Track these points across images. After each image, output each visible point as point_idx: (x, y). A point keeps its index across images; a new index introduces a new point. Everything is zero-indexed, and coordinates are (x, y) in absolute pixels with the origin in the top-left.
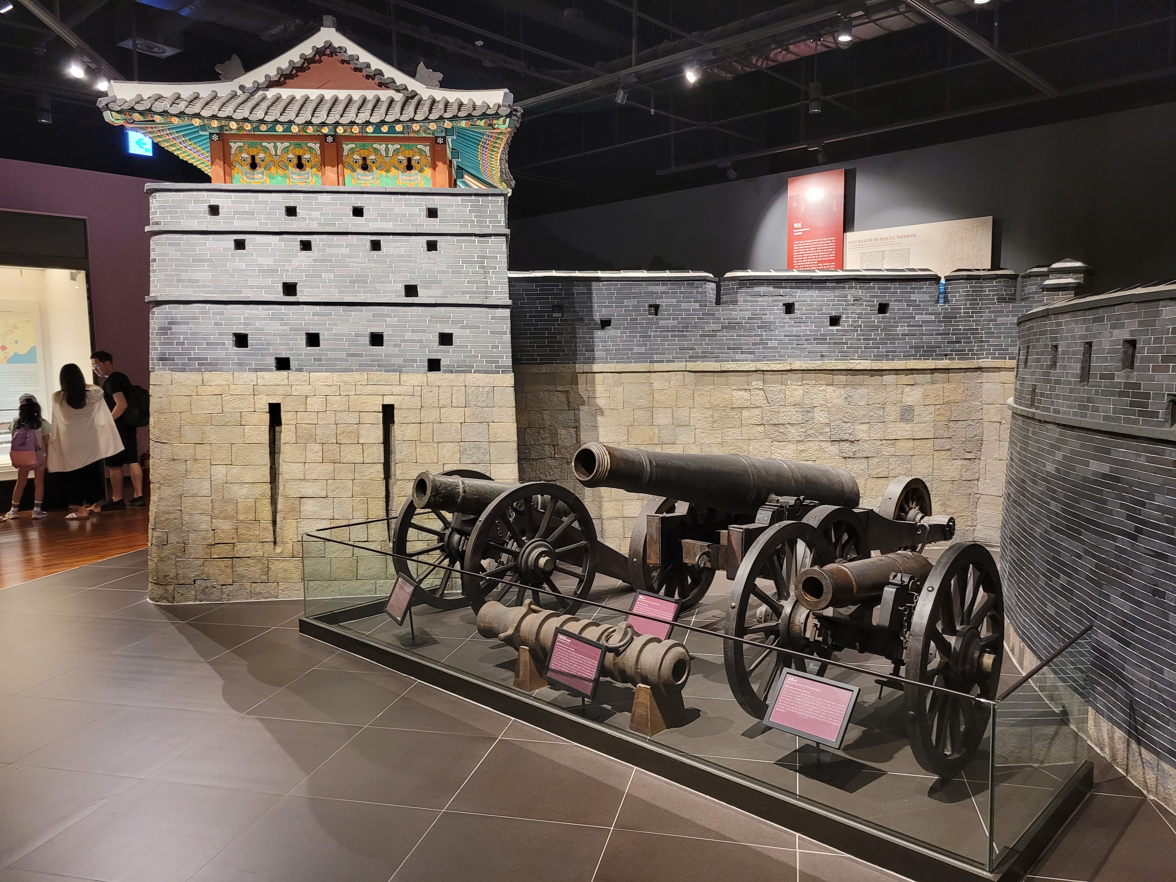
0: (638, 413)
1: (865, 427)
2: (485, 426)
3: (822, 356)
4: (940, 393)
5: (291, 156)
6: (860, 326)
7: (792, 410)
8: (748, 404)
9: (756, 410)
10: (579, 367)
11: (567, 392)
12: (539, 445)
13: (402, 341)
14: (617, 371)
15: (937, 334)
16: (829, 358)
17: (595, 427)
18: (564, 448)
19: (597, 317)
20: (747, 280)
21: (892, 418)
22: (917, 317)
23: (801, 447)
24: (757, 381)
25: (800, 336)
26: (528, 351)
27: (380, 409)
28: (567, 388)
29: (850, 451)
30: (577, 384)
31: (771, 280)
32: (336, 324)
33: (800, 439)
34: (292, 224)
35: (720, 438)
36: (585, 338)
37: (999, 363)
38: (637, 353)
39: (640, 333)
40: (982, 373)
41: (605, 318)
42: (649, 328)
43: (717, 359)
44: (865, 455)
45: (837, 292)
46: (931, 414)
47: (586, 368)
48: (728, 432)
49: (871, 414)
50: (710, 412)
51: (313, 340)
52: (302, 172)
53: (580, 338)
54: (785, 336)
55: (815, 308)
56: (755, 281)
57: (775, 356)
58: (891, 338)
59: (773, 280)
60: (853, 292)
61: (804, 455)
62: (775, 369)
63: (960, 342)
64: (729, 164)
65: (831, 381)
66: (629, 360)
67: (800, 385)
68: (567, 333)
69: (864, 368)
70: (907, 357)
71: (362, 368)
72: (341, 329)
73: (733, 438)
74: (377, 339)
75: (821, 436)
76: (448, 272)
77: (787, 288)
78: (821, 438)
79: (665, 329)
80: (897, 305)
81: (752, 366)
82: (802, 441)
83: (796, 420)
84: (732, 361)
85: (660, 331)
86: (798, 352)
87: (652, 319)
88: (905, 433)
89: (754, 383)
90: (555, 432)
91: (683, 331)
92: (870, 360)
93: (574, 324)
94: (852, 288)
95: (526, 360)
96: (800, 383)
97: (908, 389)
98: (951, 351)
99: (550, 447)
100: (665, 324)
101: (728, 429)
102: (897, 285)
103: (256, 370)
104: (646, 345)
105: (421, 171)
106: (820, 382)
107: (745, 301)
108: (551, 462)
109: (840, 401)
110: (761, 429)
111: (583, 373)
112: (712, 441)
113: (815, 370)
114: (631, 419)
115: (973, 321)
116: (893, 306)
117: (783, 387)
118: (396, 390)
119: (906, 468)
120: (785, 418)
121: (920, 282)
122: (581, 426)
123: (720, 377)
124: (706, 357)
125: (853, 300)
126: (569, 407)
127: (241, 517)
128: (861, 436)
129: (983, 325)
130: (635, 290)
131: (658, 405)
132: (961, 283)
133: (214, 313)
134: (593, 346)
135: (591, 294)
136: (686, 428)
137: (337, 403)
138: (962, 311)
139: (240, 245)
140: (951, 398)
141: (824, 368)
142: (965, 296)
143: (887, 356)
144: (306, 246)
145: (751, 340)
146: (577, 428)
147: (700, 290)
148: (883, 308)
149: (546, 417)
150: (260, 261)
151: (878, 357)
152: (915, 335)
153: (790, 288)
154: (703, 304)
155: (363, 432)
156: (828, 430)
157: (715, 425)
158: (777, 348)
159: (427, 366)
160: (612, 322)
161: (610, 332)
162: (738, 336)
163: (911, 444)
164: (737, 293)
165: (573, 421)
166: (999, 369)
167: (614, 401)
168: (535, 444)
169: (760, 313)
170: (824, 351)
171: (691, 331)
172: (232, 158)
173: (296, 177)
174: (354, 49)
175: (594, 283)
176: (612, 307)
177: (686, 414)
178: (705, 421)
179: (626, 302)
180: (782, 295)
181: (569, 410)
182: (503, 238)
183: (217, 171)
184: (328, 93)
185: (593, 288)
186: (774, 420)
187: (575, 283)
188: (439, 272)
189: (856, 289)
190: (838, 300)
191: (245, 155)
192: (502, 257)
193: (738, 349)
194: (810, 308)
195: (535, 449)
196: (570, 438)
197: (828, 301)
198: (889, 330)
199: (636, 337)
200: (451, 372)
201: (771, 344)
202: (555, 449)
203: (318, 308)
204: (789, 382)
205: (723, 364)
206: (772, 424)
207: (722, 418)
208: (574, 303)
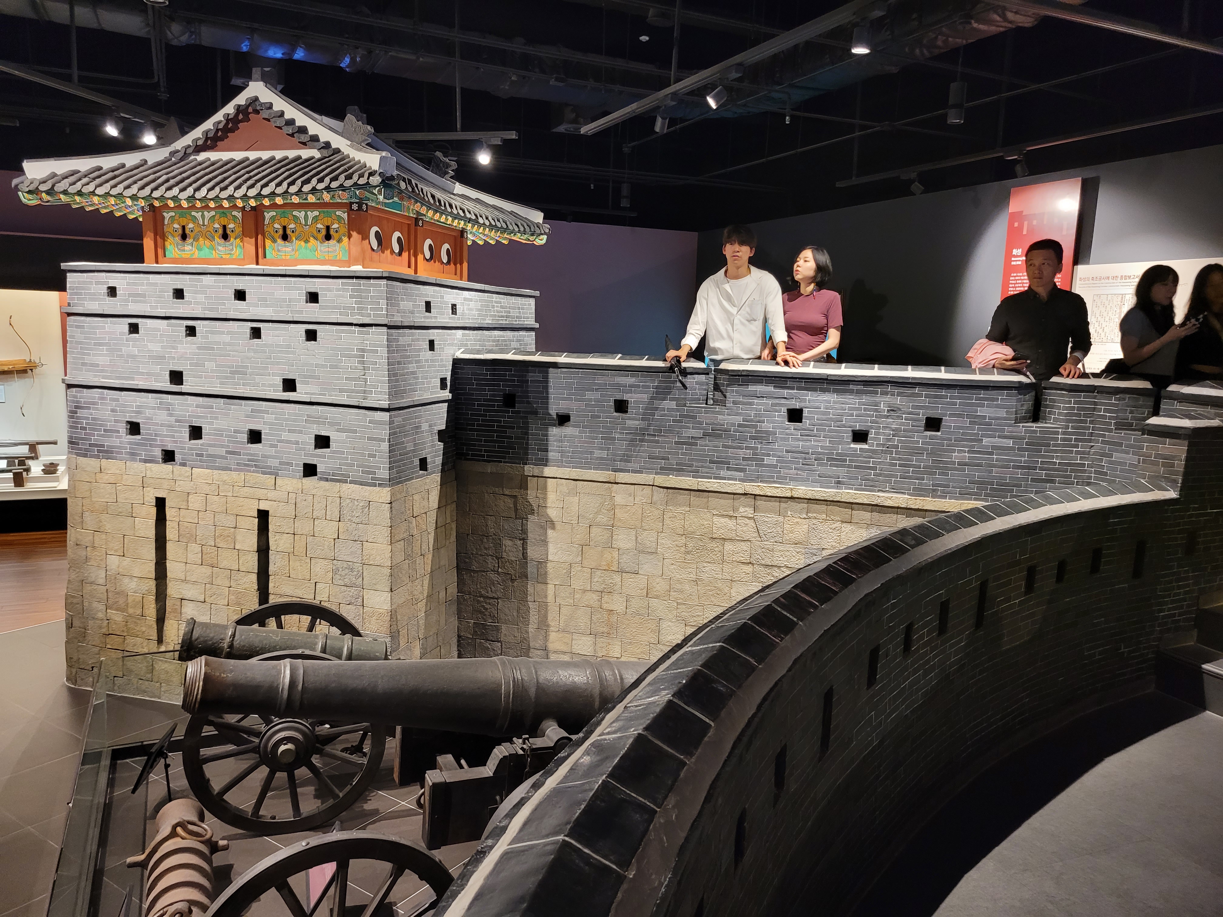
0: (595, 531)
2: (358, 545)
3: (839, 482)
5: (217, 226)
6: (897, 447)
7: (792, 549)
8: (732, 535)
9: (742, 543)
10: (528, 469)
11: (515, 497)
12: (481, 555)
13: (279, 441)
14: (572, 478)
15: (1015, 467)
16: (849, 486)
17: (544, 542)
18: (509, 562)
19: (553, 410)
20: (739, 376)
22: (986, 441)
24: (745, 507)
25: (808, 453)
26: (474, 445)
27: (256, 514)
28: (516, 492)
30: (526, 488)
31: (772, 377)
32: (216, 418)
34: (180, 308)
35: (694, 573)
36: (539, 435)
38: (597, 458)
39: (602, 433)
41: (562, 412)
42: (611, 428)
43: (696, 474)
45: (865, 399)
47: (537, 470)
48: (704, 567)
50: (683, 540)
51: (196, 433)
52: (227, 243)
53: (532, 434)
54: (787, 451)
55: (831, 418)
56: (750, 378)
57: (773, 477)
58: (941, 467)
59: (775, 377)
60: (887, 399)
62: (770, 494)
64: (913, 175)
65: (847, 516)
66: (587, 466)
67: (805, 518)
68: (519, 427)
69: (896, 505)
71: (243, 467)
72: (221, 423)
73: (710, 576)
74: (255, 437)
76: (326, 366)
77: (794, 389)
79: (633, 431)
80: (954, 422)
81: (738, 487)
83: (797, 564)
84: (715, 478)
85: (624, 433)
86: (804, 475)
87: (618, 418)
89: (742, 509)
90: (499, 542)
91: (655, 435)
92: (908, 494)
93: (526, 418)
94: (886, 393)
95: (473, 455)
96: (805, 516)
99: (493, 559)
100: (633, 424)
101: (705, 564)
102: (956, 393)
103: (146, 461)
104: (608, 449)
105: (339, 241)
106: (832, 517)
108: (493, 576)
110: (748, 569)
112: (684, 576)
114: (588, 537)
115: (1077, 453)
116: (947, 421)
117: (781, 519)
118: (272, 495)
120: (781, 559)
121: (992, 390)
122: (529, 538)
123: (699, 497)
124: (683, 470)
125: (888, 411)
126: (516, 516)
127: (131, 611)
129: (1094, 460)
130: (601, 379)
131: (620, 524)
133: (111, 400)
134: (547, 445)
135: (547, 382)
136: (652, 557)
137: (216, 503)
138: (1060, 436)
139: (134, 329)
141: (839, 499)
142: (1067, 415)
143: (934, 490)
144: (191, 331)
145: (741, 453)
146: (524, 540)
148: (932, 424)
149: (490, 523)
150: (151, 346)
151: (920, 492)
152: (980, 465)
153: (797, 390)
154: (680, 403)
155: (239, 537)
157: (689, 557)
158: (775, 466)
159: (302, 471)
160: (572, 418)
161: (567, 430)
162: (724, 446)
164: (727, 391)
165: (520, 532)
167: (568, 513)
168: (477, 554)
169: (755, 420)
170: (841, 477)
171: (664, 436)
172: (166, 229)
173: (221, 249)
174: (280, 104)
175: (551, 370)
176: (571, 400)
177: (653, 539)
178: (676, 550)
179: (589, 395)
180: (785, 398)
181: (516, 518)
182: (385, 329)
183: (148, 243)
184: (253, 155)
185: (550, 375)
186: (766, 559)
187: (530, 368)
188: (317, 366)
189: (893, 395)
190: (865, 410)
191: (176, 226)
192: (383, 352)
193: (721, 463)
194: (824, 417)
195: (476, 559)
196: (516, 551)
197: (850, 409)
198: (940, 456)
199: (596, 438)
200: (327, 480)
201: (767, 460)
202: (498, 562)
203: (201, 399)
204: (789, 512)
205: (702, 481)
206: (763, 565)
207: (697, 549)
208: (527, 392)
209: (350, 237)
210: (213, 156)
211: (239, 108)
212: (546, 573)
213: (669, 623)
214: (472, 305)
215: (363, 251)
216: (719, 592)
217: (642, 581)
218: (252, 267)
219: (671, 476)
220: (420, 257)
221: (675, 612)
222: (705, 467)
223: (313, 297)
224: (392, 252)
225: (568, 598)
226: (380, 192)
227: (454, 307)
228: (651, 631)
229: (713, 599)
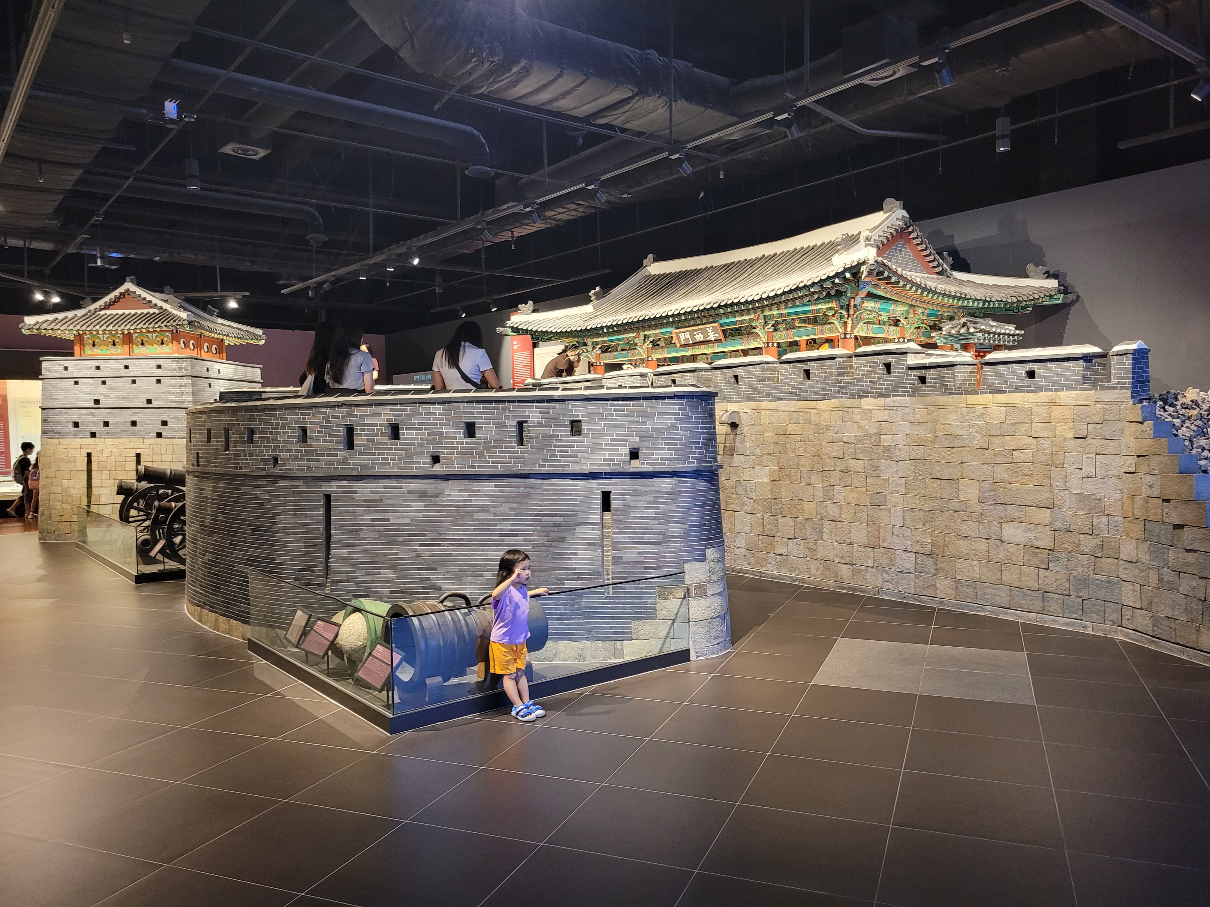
5: (110, 340)
13: (145, 424)
27: (135, 455)
32: (116, 417)
34: (99, 373)
51: (106, 424)
52: (115, 347)
71: (127, 436)
72: (118, 419)
74: (134, 424)
76: (165, 393)
103: (82, 438)
105: (168, 345)
118: (142, 446)
127: (74, 503)
133: (65, 413)
137: (116, 452)
139: (76, 383)
144: (104, 383)
150: (84, 390)
155: (127, 466)
159: (156, 436)
172: (85, 342)
173: (112, 350)
174: (139, 291)
182: (190, 377)
183: (77, 349)
184: (127, 312)
188: (161, 393)
191: (90, 341)
192: (189, 386)
200: (167, 438)
203: (108, 410)
209: (172, 343)
210: (108, 312)
211: (121, 294)
214: (227, 370)
215: (178, 349)
218: (128, 356)
220: (203, 351)
223: (159, 367)
224: (190, 349)
226: (187, 327)
227: (219, 370)
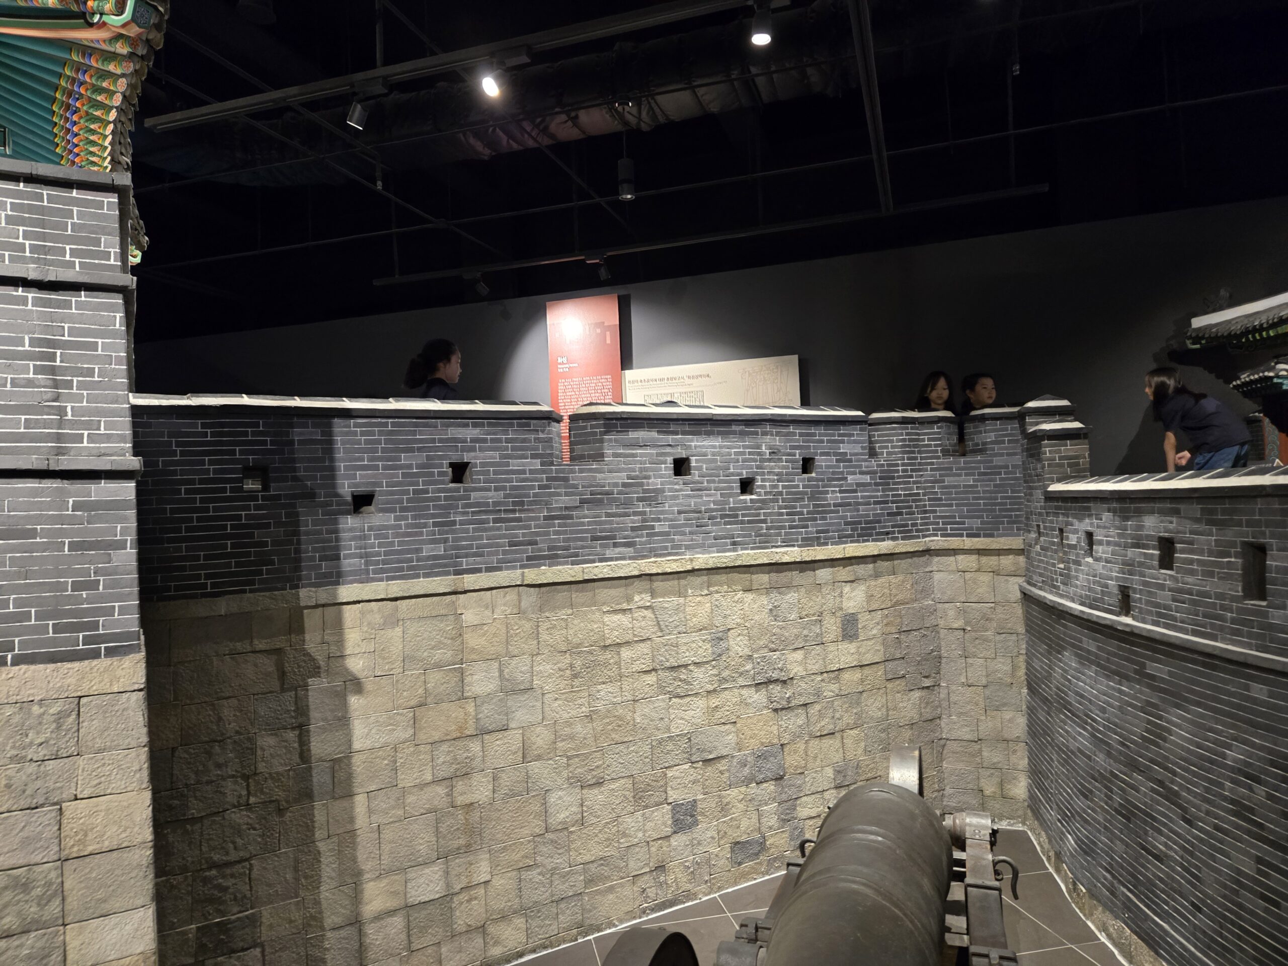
0: (435, 677)
1: (799, 655)
4: (885, 591)
6: (781, 493)
8: (629, 637)
9: (642, 645)
10: (306, 595)
11: (278, 651)
12: (209, 782)
14: (390, 596)
15: (876, 503)
16: (744, 545)
17: (343, 721)
18: (272, 778)
19: (346, 488)
20: (617, 419)
21: (832, 637)
22: (850, 479)
23: (714, 702)
24: (641, 593)
25: (700, 512)
26: (183, 568)
28: (279, 642)
29: (782, 698)
30: (301, 630)
31: (654, 419)
33: (711, 688)
35: (587, 705)
36: (319, 532)
37: (954, 542)
38: (429, 558)
39: (433, 516)
40: (930, 558)
41: (362, 489)
42: (450, 507)
43: (575, 559)
44: (802, 700)
45: (748, 441)
46: (878, 624)
47: (322, 595)
48: (598, 691)
49: (805, 632)
50: (567, 659)
53: (307, 533)
54: (680, 512)
55: (719, 466)
56: (629, 422)
57: (666, 548)
58: (820, 511)
59: (657, 419)
60: (768, 441)
61: (718, 715)
62: (669, 570)
63: (901, 514)
64: (479, 275)
65: (747, 583)
66: (413, 573)
67: (706, 595)
68: (279, 524)
69: (792, 560)
70: (842, 539)
73: (607, 702)
75: (741, 679)
77: (678, 434)
78: (741, 681)
79: (483, 508)
80: (826, 461)
81: (633, 568)
82: (715, 690)
83: (704, 656)
84: (601, 560)
85: (473, 512)
86: (699, 538)
87: (457, 490)
88: (849, 659)
89: (637, 598)
90: (248, 745)
91: (514, 511)
92: (799, 546)
93: (294, 506)
94: (765, 434)
95: (177, 588)
96: (706, 592)
97: (847, 588)
98: (893, 527)
99: (236, 783)
100: (482, 498)
101: (599, 687)
102: (821, 430)
104: (446, 541)
106: (734, 587)
107: (616, 455)
108: (238, 817)
109: (763, 617)
110: (651, 679)
111: (316, 606)
112: (574, 713)
113: (726, 568)
114: (421, 691)
115: (914, 483)
116: (821, 461)
117: (682, 600)
119: (856, 714)
120: (687, 654)
121: (849, 425)
122: (313, 721)
123: (582, 591)
124: (557, 556)
125: (769, 453)
126: (283, 684)
128: (795, 670)
129: (925, 488)
130: (422, 433)
131: (474, 657)
132: (894, 429)
134: (337, 548)
135: (328, 441)
136: (526, 696)
138: (900, 468)
140: (900, 597)
141: (738, 563)
142: (902, 447)
143: (818, 538)
145: (628, 522)
146: (302, 729)
147: (541, 435)
148: (807, 465)
149: (227, 712)
151: (808, 542)
152: (849, 504)
153: (682, 434)
154: (548, 460)
156: (749, 667)
157: (577, 682)
158: (667, 534)
160: (378, 498)
161: (374, 518)
162: (608, 515)
163: (857, 675)
164: (602, 441)
165: (293, 714)
166: (954, 552)
167: (384, 659)
168: (198, 782)
169: (640, 475)
170: (735, 536)
171: (528, 510)
175: (336, 421)
176: (376, 468)
177: (526, 668)
178: (560, 677)
179: (404, 459)
180: (670, 445)
181: (283, 690)
185: (336, 430)
186: (672, 660)
187: (295, 420)
189: (772, 435)
190: (750, 453)
193: (608, 538)
194: (713, 465)
195: (198, 794)
196: (285, 754)
197: (736, 453)
198: (818, 499)
199: (425, 525)
201: (659, 527)
202: (248, 786)
204: (690, 591)
205: (588, 567)
206: (668, 668)
207: (587, 668)
208: (294, 460)
212: (350, 776)
213: (560, 793)
216: (620, 723)
217: (514, 738)
219: (543, 568)
221: (565, 774)
222: (587, 547)
225: (394, 808)
228: (535, 817)
229: (613, 736)
